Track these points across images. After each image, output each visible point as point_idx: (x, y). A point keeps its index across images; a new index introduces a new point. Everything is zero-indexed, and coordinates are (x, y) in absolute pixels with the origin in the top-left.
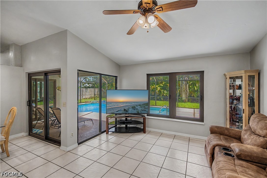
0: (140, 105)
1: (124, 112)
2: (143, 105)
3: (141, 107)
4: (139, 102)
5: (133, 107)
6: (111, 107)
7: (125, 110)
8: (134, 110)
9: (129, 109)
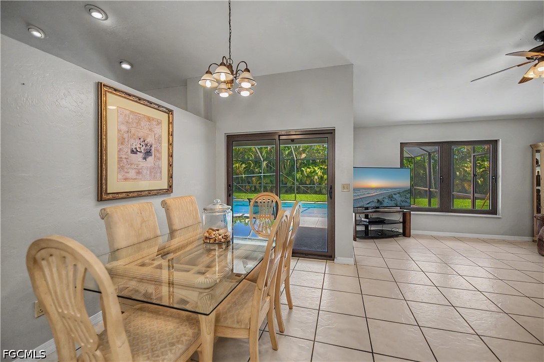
0: (399, 193)
1: (377, 204)
2: (403, 192)
3: (401, 196)
4: (398, 188)
5: (390, 196)
6: (359, 197)
7: (378, 201)
8: (391, 200)
9: (384, 200)
